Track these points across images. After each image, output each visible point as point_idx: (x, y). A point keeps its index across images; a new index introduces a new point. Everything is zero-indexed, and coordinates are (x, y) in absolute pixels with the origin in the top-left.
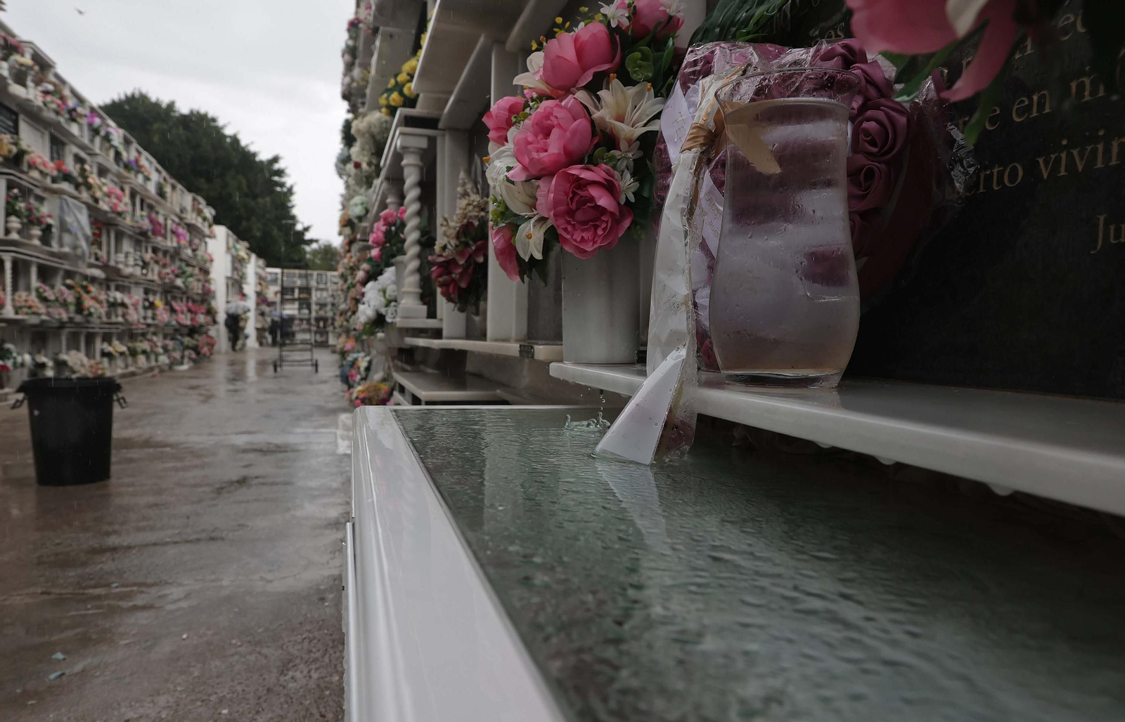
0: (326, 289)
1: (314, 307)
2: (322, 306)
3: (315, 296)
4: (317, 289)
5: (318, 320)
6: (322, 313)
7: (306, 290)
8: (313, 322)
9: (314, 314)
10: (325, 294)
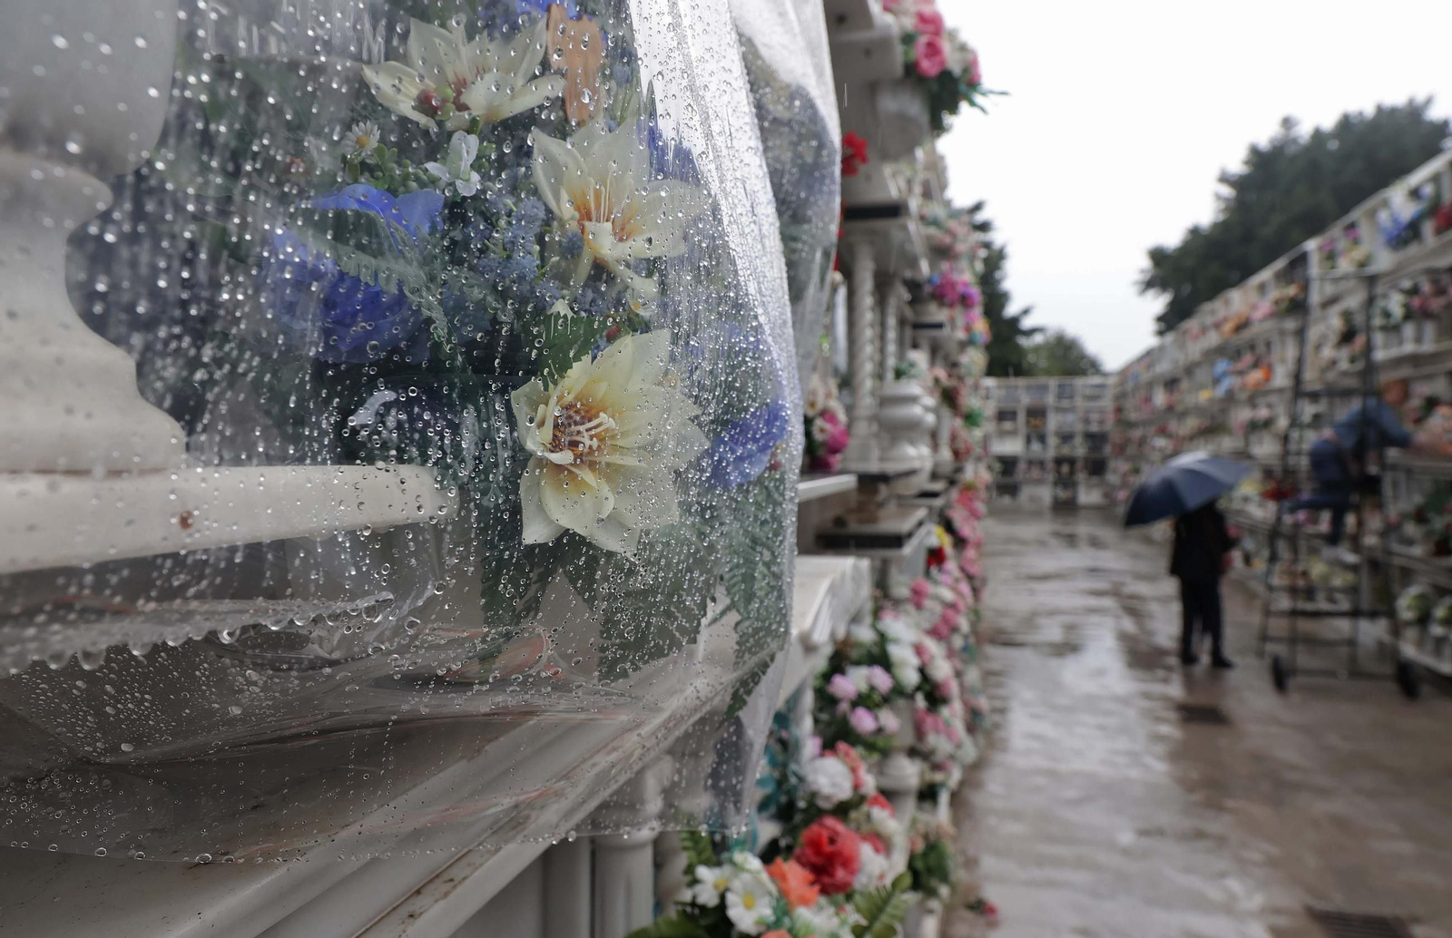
0: (1072, 410)
1: (1052, 441)
2: (1066, 438)
3: (1053, 423)
4: (1059, 410)
5: (1059, 461)
6: (1066, 451)
7: (1036, 413)
8: (1050, 466)
9: (1051, 453)
10: (1070, 418)
